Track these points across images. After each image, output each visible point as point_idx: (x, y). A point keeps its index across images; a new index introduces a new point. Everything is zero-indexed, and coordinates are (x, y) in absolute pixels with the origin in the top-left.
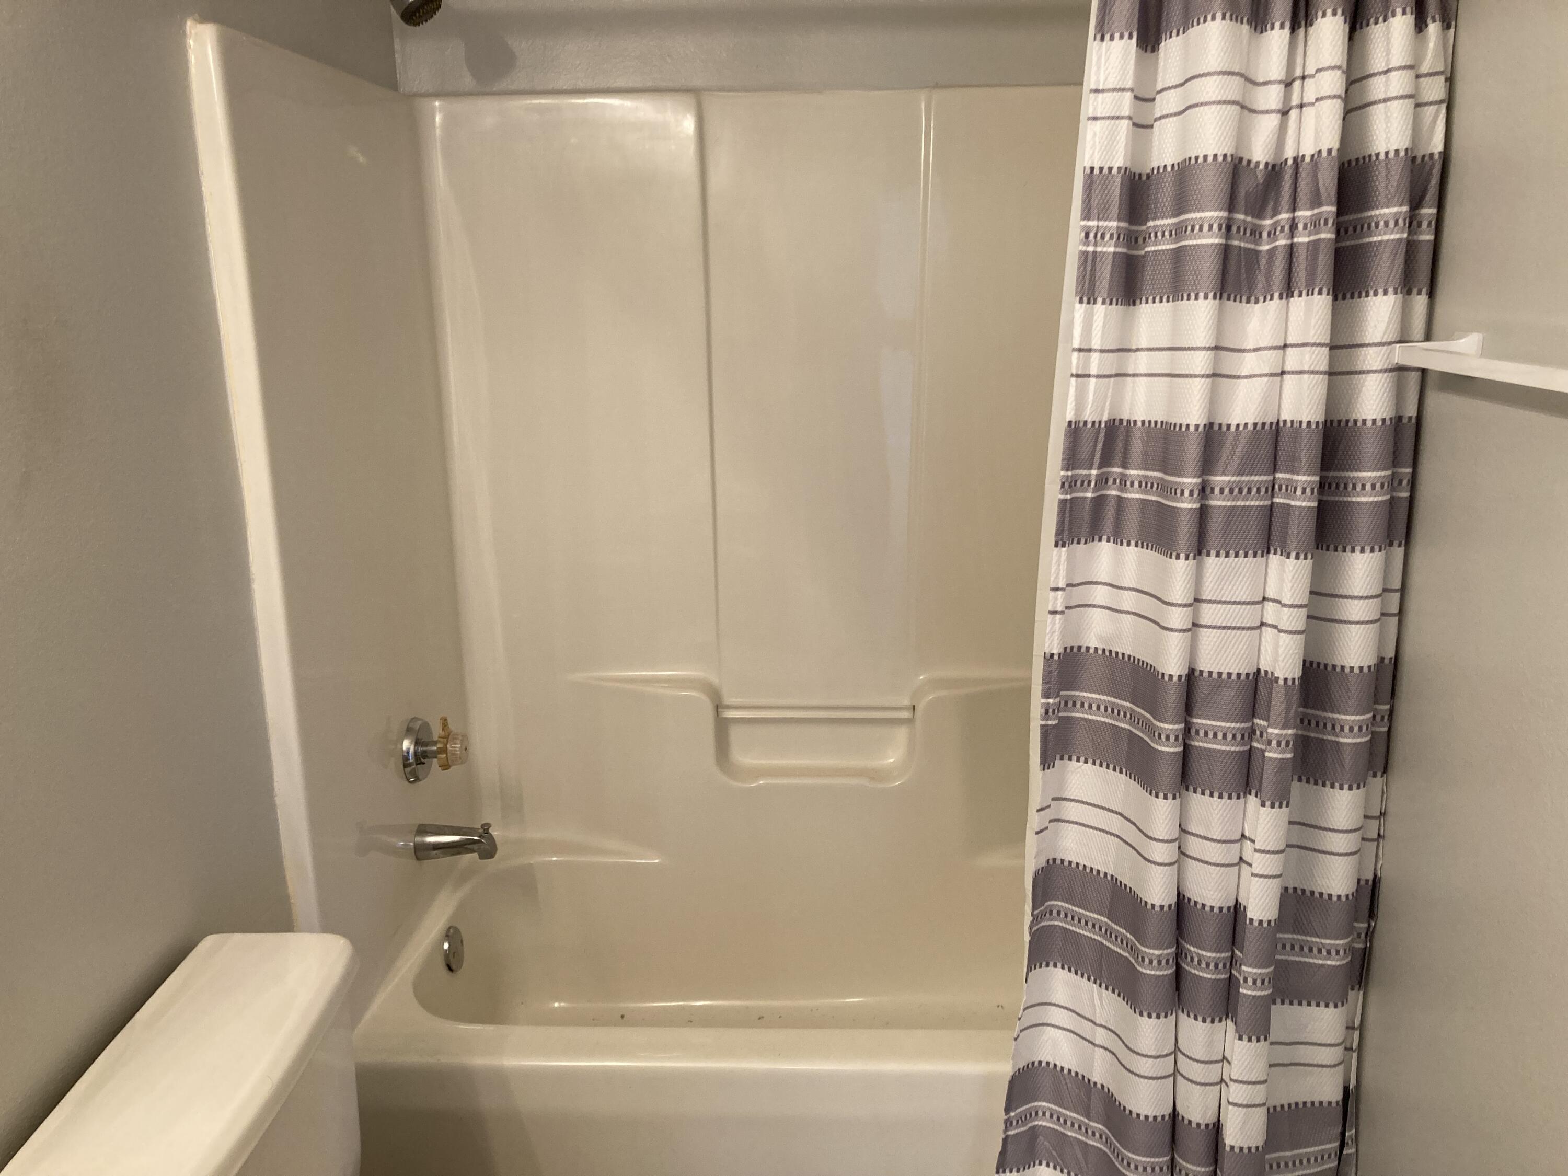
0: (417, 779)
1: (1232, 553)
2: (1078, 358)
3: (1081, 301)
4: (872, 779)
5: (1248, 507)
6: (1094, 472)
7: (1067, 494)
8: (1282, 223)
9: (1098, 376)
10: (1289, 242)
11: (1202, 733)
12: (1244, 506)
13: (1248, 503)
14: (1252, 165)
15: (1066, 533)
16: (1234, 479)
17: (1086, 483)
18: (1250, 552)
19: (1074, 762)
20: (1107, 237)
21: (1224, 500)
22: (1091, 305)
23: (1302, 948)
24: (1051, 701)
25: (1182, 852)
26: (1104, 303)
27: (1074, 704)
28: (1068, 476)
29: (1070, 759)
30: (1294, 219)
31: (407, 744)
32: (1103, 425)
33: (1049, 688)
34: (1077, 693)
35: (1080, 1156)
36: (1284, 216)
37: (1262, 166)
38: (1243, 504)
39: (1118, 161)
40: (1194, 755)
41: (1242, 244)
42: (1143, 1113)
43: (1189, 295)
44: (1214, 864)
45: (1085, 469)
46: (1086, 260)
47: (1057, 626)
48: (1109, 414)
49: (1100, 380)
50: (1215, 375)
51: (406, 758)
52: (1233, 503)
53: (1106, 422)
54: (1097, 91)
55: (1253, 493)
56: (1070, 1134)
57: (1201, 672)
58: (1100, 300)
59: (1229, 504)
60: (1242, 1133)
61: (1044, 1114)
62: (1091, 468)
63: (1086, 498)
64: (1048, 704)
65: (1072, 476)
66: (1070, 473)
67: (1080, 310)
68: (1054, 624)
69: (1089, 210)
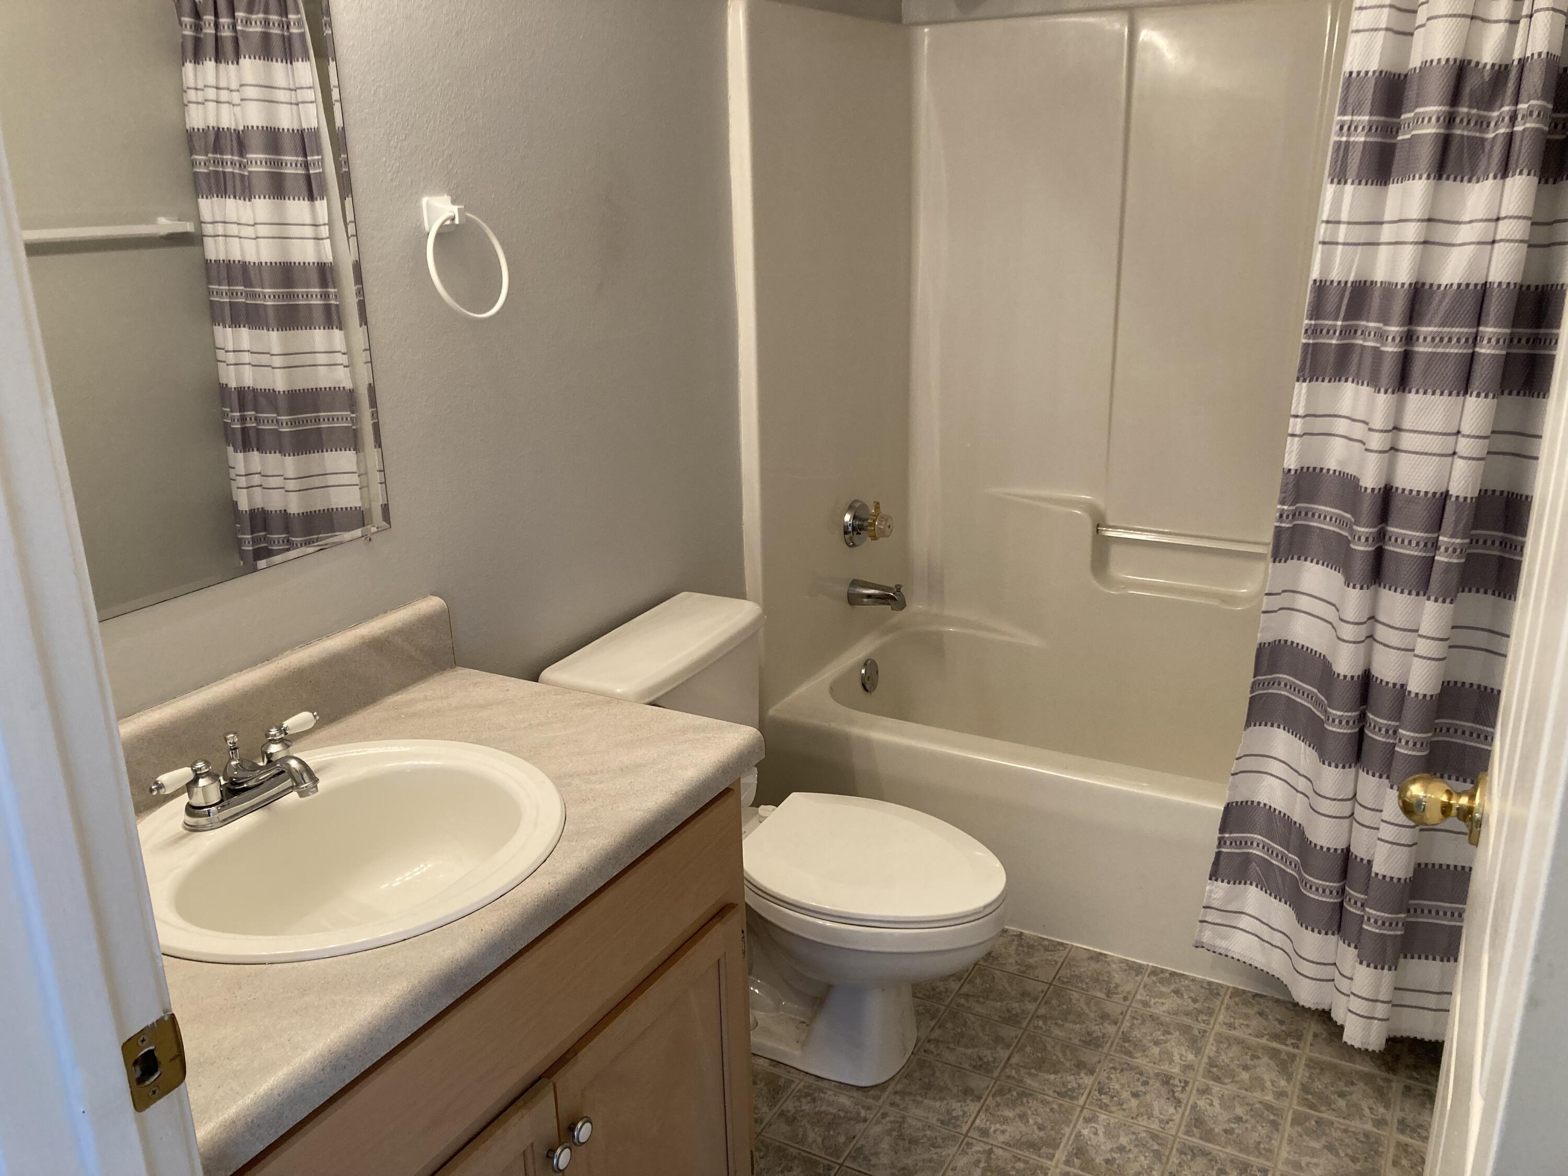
0: (854, 545)
1: (1430, 391)
2: (1326, 230)
3: (1332, 182)
4: (1223, 601)
5: (1447, 354)
6: (1339, 323)
7: (1309, 339)
8: (1503, 115)
9: (1344, 244)
10: (1508, 130)
11: (1393, 539)
12: (1443, 353)
13: (1447, 351)
14: (1480, 66)
15: (1307, 371)
16: (1436, 329)
17: (1331, 332)
18: (1446, 392)
19: (1308, 563)
20: (1360, 128)
21: (1425, 347)
22: (1341, 185)
23: (1479, 736)
24: (1286, 507)
25: (1371, 637)
26: (1353, 183)
27: (1313, 515)
28: (1311, 325)
29: (1306, 560)
30: (1516, 111)
31: (848, 518)
32: (1349, 284)
33: (1285, 497)
34: (1316, 506)
35: (1280, 881)
36: (1506, 108)
37: (1488, 67)
38: (1443, 350)
39: (1374, 65)
40: (1387, 556)
41: (1465, 133)
42: (1319, 843)
43: (1414, 176)
44: (1395, 648)
45: (1330, 320)
46: (1339, 148)
47: (1295, 446)
48: (1356, 274)
49: (1347, 247)
50: (1425, 242)
51: (846, 527)
52: (1434, 350)
53: (1352, 282)
54: (1361, 8)
55: (1453, 343)
56: (1274, 862)
57: (1397, 488)
58: (1350, 181)
59: (1430, 350)
60: (1385, 865)
61: (1258, 845)
62: (1336, 319)
63: (1331, 344)
64: (1283, 509)
65: (1315, 325)
66: (1313, 322)
67: (1330, 190)
68: (1293, 445)
69: (1346, 106)
